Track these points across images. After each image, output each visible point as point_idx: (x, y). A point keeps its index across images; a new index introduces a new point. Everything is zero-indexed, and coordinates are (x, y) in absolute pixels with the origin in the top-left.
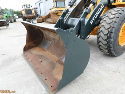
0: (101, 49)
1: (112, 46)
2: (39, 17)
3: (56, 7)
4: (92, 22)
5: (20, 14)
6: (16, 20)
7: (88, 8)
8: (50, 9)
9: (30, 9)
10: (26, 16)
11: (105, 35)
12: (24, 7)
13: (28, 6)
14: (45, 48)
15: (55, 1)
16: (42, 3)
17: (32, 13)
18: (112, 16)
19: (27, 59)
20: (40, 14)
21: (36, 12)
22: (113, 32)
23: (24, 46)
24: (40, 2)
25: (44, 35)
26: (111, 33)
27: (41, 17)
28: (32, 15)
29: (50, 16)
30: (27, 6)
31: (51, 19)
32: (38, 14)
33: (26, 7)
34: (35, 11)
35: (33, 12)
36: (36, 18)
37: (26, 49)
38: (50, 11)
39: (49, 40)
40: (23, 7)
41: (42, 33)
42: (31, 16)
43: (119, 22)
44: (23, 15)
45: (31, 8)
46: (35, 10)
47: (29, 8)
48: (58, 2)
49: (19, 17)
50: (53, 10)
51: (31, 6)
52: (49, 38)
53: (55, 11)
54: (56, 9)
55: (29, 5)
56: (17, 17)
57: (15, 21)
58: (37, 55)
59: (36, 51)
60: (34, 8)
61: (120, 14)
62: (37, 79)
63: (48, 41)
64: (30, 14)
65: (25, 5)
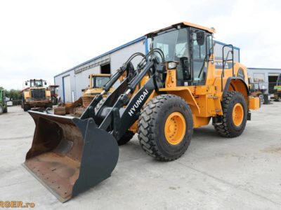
0: (145, 150)
1: (155, 143)
2: (60, 105)
3: (95, 87)
4: (132, 112)
5: (17, 98)
6: (9, 109)
7: (124, 95)
8: (83, 90)
9: (41, 89)
10: (31, 101)
11: (145, 129)
12: (29, 83)
13: (39, 83)
14: (64, 152)
15: (93, 76)
16: (69, 77)
17: (45, 96)
18: (152, 106)
19: (31, 169)
20: (62, 99)
21: (53, 94)
22: (154, 124)
23: (28, 151)
24: (64, 75)
25: (64, 132)
26: (152, 126)
27: (64, 104)
28: (46, 101)
29: (82, 103)
30: (36, 82)
31: (82, 109)
32: (58, 97)
33: (35, 84)
34: (51, 92)
35: (48, 93)
36: (53, 106)
37: (30, 156)
38: (82, 95)
39: (71, 140)
40: (26, 84)
41: (61, 130)
42: (43, 103)
43: (161, 113)
44: (24, 101)
45: (45, 87)
46: (53, 89)
47: (40, 86)
48: (97, 79)
49: (15, 104)
50: (89, 92)
51: (43, 83)
52: (71, 137)
53: (92, 94)
54: (94, 91)
55: (41, 81)
56: (10, 103)
57: (5, 111)
58: (49, 163)
59: (47, 158)
60: (51, 87)
61: (162, 102)
62: (46, 189)
63: (69, 142)
64: (42, 97)
65: (31, 81)
